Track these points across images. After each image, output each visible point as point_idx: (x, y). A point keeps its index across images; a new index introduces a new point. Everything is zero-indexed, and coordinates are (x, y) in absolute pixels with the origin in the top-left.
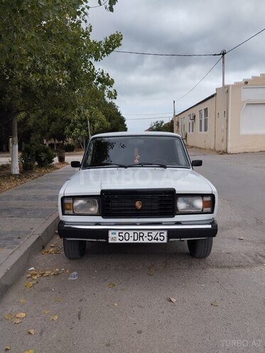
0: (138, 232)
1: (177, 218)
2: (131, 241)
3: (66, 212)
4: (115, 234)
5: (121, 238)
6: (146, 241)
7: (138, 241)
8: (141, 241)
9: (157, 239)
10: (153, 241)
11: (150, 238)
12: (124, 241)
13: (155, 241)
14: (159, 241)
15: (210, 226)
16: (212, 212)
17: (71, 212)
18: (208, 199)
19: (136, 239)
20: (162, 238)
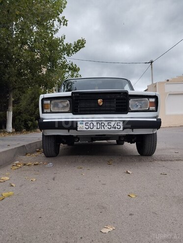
0: (100, 123)
1: (130, 114)
2: (95, 129)
3: (45, 111)
4: (82, 123)
5: (87, 127)
6: (106, 129)
7: (100, 129)
8: (103, 129)
9: (115, 128)
10: (112, 129)
11: (110, 127)
12: (89, 129)
13: (114, 129)
14: (117, 129)
15: (155, 120)
16: (156, 110)
17: (49, 111)
18: (153, 100)
19: (98, 127)
20: (119, 127)
